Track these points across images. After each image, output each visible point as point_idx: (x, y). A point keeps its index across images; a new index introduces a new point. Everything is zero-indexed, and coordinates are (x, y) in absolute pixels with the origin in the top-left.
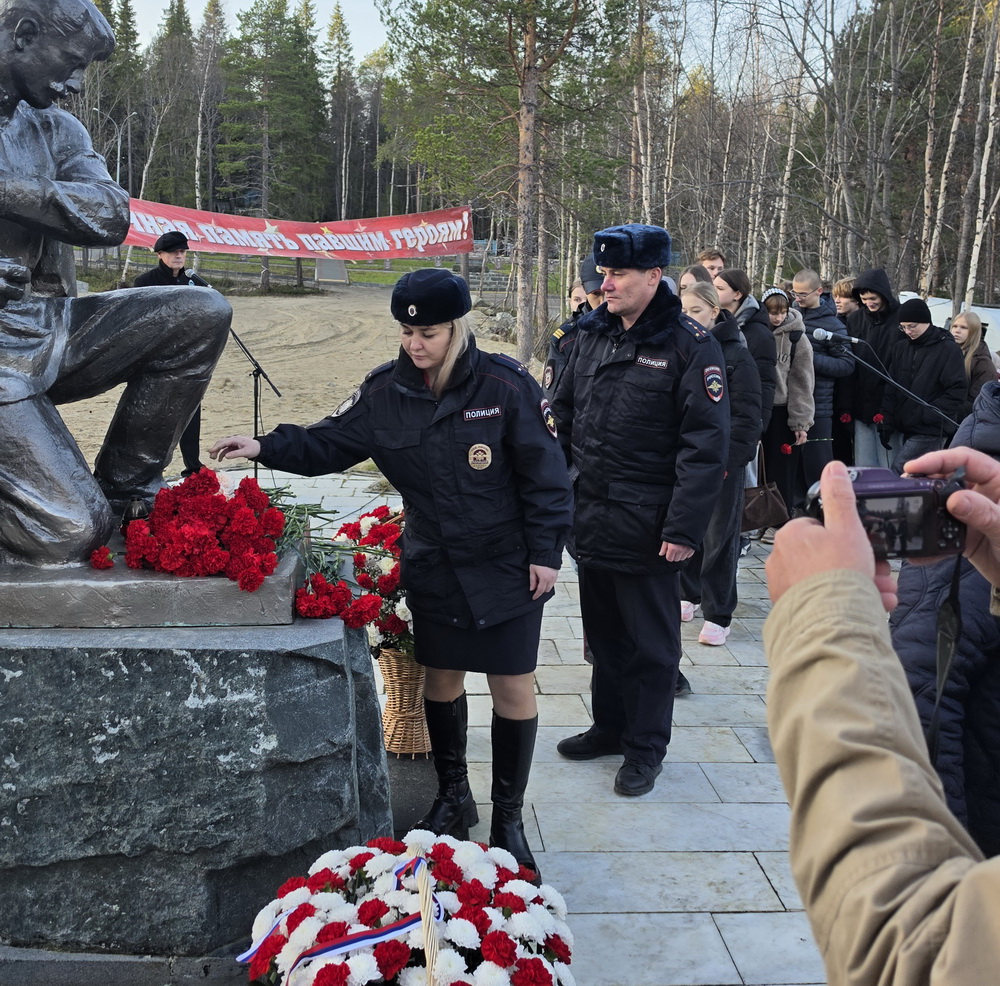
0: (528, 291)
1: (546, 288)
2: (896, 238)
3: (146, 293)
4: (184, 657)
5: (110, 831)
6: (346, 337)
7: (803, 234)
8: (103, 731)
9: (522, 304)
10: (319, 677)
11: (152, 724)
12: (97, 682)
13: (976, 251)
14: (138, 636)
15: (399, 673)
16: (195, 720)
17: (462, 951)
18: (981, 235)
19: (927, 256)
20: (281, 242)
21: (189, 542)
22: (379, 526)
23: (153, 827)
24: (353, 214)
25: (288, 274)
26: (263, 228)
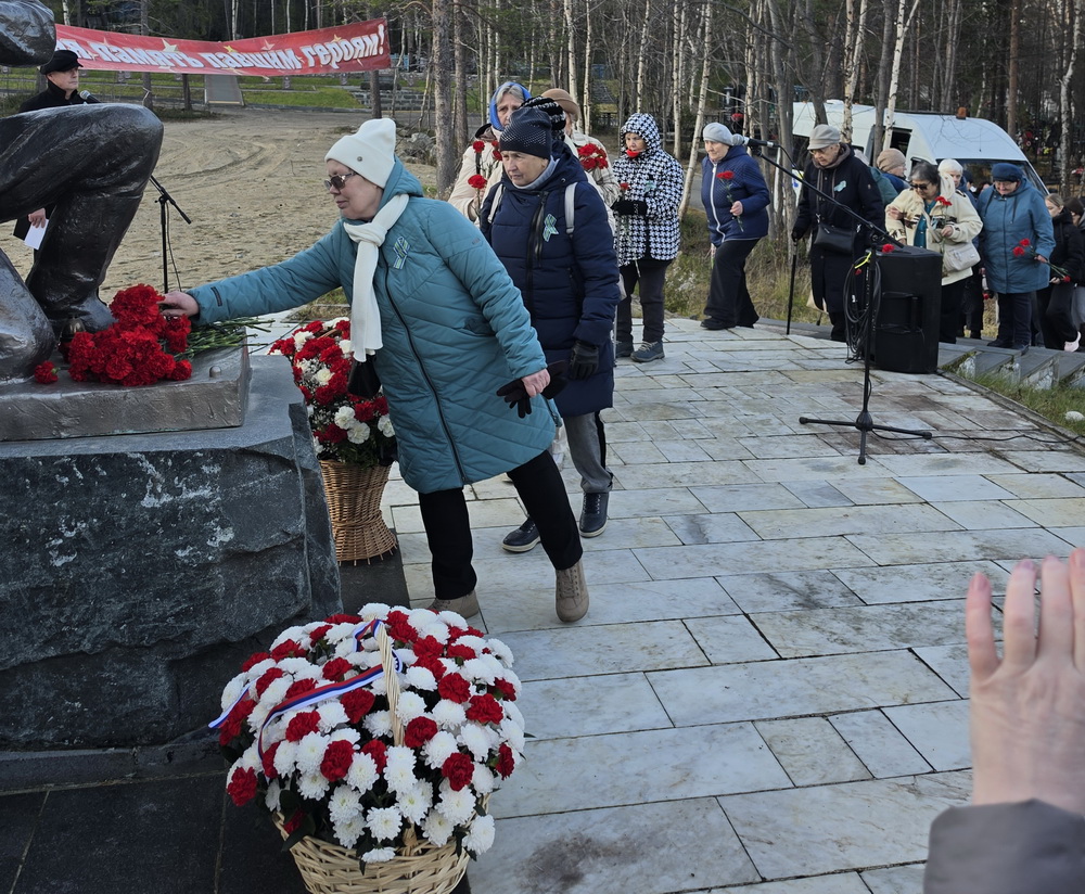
0: (447, 108)
1: (465, 105)
2: (821, 46)
3: (75, 112)
4: (139, 459)
5: (70, 631)
6: (246, 163)
7: (729, 42)
8: (60, 535)
9: (441, 123)
10: (271, 472)
11: (108, 525)
12: (52, 489)
13: (897, 56)
14: (91, 444)
15: (339, 484)
16: (152, 519)
17: (422, 693)
18: (902, 40)
19: (850, 63)
20: (183, 61)
21: (132, 346)
22: (313, 340)
23: (113, 623)
24: (246, 32)
25: (174, 96)
26: (162, 47)
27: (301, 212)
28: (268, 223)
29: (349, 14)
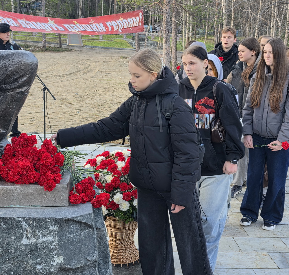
0: (168, 50)
1: (176, 48)
4: (20, 221)
6: (83, 71)
9: (165, 56)
10: (81, 230)
11: (6, 251)
15: (115, 228)
20: (56, 28)
21: (21, 169)
22: (105, 161)
24: (85, 15)
25: (55, 42)
26: (47, 22)
27: (104, 94)
28: (91, 98)
29: (128, 8)
